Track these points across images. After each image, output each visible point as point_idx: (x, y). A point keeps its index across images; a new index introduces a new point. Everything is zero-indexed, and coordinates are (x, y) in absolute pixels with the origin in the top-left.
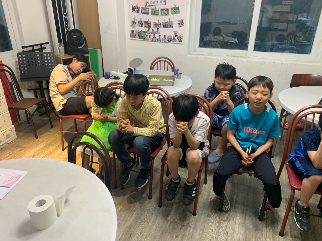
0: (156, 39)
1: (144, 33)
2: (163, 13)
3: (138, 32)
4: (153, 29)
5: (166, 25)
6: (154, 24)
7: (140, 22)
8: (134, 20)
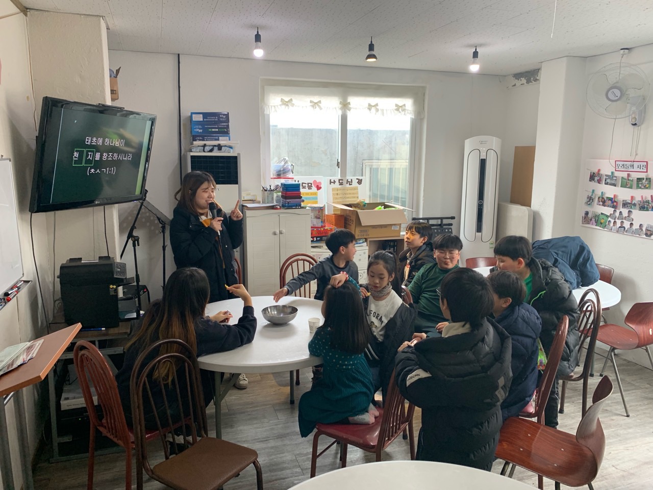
0: (625, 229)
1: (605, 217)
2: (640, 185)
3: (596, 216)
4: (621, 212)
5: (645, 206)
6: (624, 202)
7: (601, 199)
8: (592, 195)
